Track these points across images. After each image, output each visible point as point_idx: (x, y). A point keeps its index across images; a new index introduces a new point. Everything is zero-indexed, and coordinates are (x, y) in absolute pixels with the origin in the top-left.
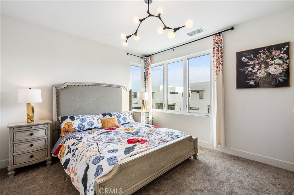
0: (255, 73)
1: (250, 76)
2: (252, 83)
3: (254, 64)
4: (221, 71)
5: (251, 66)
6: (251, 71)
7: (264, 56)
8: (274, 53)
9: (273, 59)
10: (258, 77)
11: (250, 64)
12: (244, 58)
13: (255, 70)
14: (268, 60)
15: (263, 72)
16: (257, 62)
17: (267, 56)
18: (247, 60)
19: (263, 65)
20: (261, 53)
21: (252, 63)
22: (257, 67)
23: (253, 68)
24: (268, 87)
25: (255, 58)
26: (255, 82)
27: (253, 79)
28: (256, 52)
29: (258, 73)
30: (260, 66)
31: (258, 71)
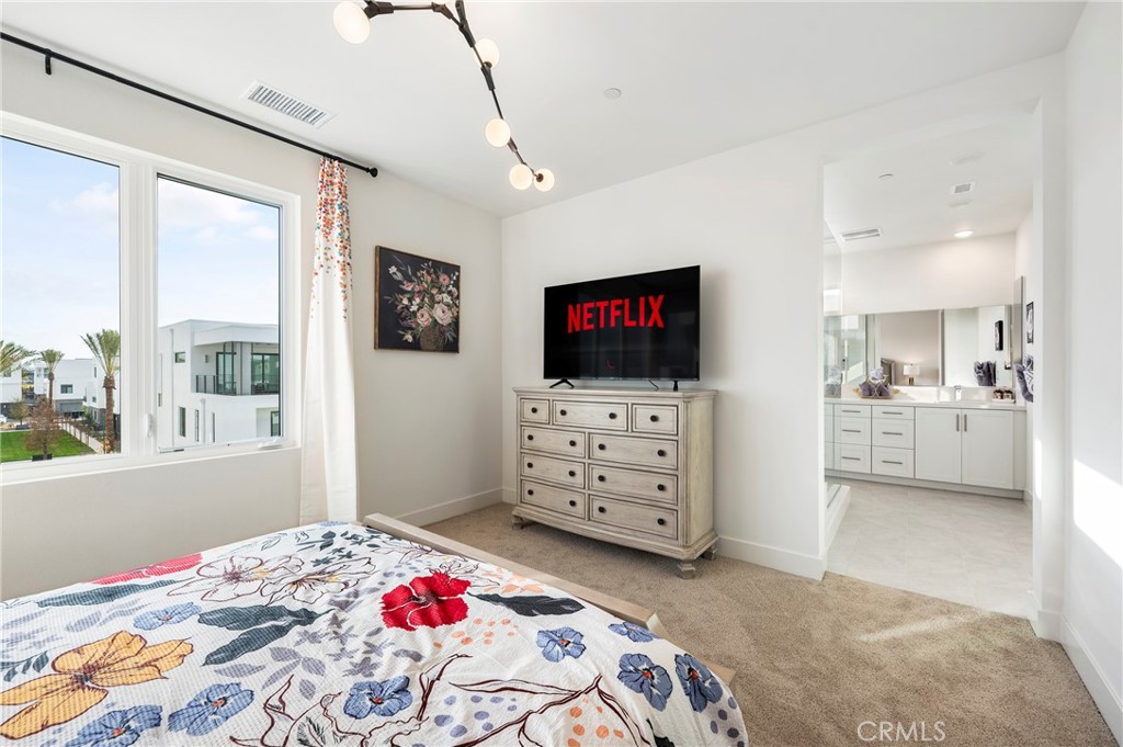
0: (414, 313)
1: (404, 319)
2: (409, 338)
3: (412, 292)
4: (349, 286)
5: (408, 296)
6: (407, 307)
7: (429, 279)
8: (441, 279)
9: (441, 292)
10: (418, 325)
11: (404, 287)
12: (393, 269)
13: (414, 308)
14: (434, 291)
15: (426, 316)
16: (417, 288)
17: (432, 281)
18: (399, 276)
19: (426, 299)
20: (423, 269)
21: (409, 289)
22: (418, 300)
23: (410, 300)
24: (434, 351)
25: (414, 278)
26: (414, 337)
27: (412, 329)
28: (415, 262)
29: (418, 314)
30: (422, 300)
31: (418, 309)
